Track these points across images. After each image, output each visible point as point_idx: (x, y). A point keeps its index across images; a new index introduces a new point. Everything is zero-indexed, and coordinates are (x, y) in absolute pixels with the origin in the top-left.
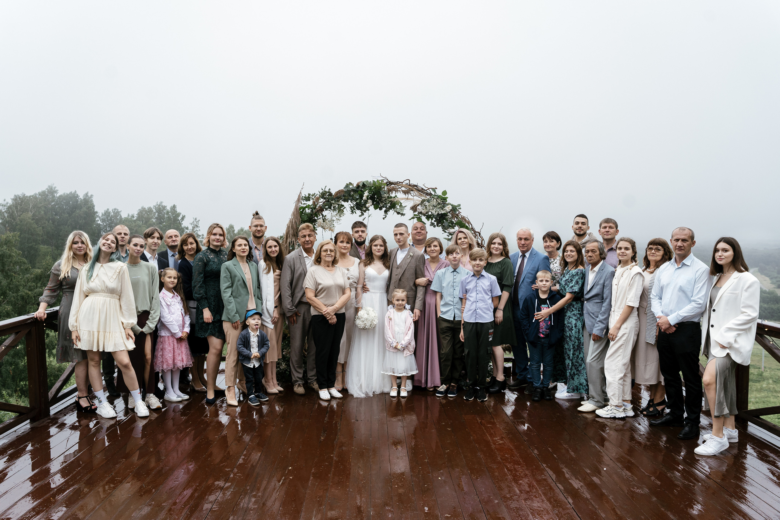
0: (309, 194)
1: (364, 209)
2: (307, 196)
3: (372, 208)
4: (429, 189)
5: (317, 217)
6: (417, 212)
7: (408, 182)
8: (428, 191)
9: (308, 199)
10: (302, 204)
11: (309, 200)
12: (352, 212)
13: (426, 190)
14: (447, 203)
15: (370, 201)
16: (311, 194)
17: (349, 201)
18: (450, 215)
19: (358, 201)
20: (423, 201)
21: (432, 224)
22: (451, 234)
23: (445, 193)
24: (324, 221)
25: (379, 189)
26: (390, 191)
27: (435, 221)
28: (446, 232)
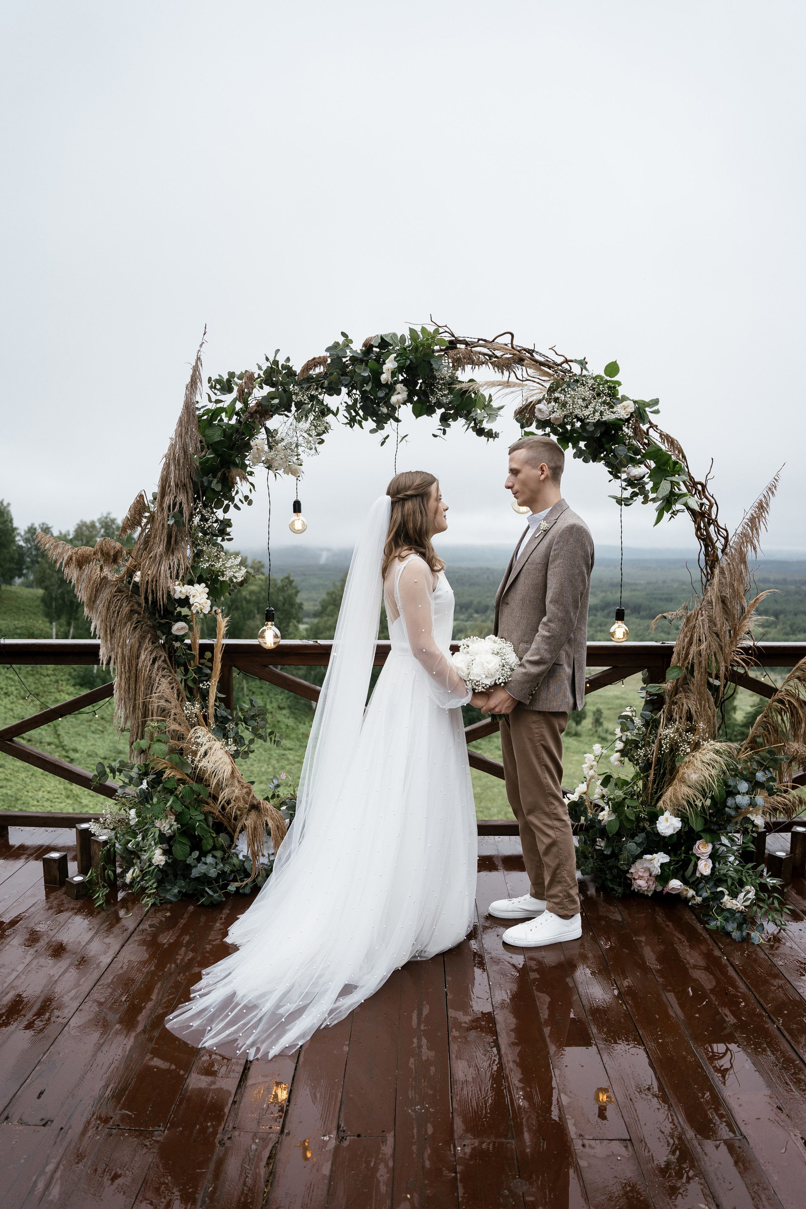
0: (232, 375)
1: (385, 410)
2: (226, 377)
3: (405, 412)
4: (567, 361)
5: (252, 436)
6: (534, 424)
7: (507, 339)
8: (565, 366)
9: (226, 386)
10: (210, 401)
11: (230, 390)
12: (352, 422)
13: (560, 365)
14: (619, 396)
15: (399, 387)
16: (238, 373)
17: (344, 390)
18: (627, 431)
19: (367, 388)
20: (551, 390)
21: (579, 454)
22: (631, 482)
23: (613, 369)
24: (270, 448)
25: (426, 355)
26: (458, 363)
27: (585, 445)
28: (620, 478)
